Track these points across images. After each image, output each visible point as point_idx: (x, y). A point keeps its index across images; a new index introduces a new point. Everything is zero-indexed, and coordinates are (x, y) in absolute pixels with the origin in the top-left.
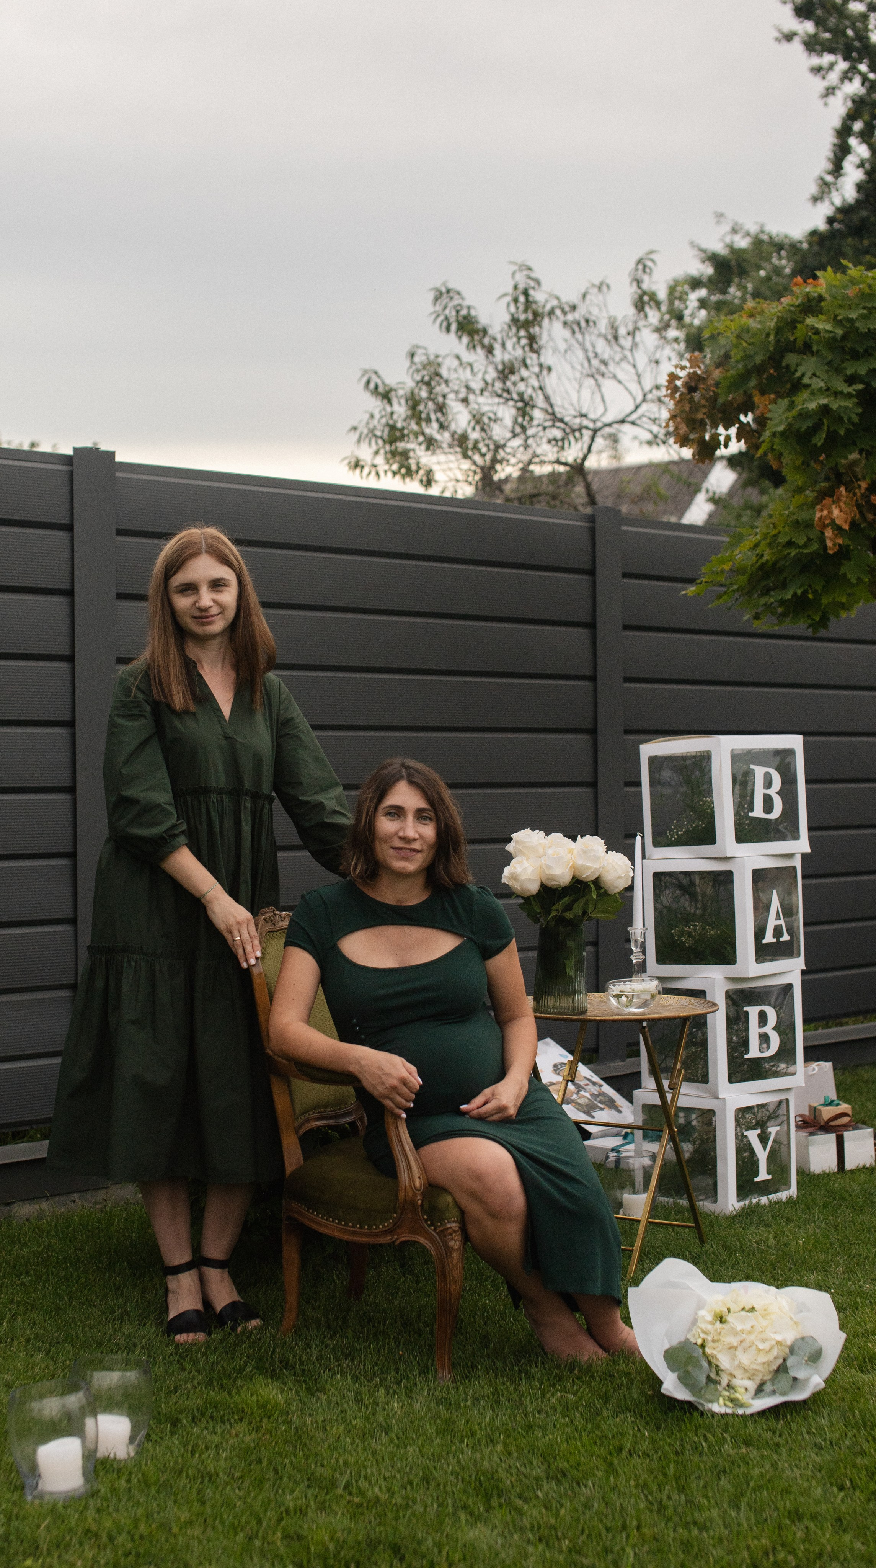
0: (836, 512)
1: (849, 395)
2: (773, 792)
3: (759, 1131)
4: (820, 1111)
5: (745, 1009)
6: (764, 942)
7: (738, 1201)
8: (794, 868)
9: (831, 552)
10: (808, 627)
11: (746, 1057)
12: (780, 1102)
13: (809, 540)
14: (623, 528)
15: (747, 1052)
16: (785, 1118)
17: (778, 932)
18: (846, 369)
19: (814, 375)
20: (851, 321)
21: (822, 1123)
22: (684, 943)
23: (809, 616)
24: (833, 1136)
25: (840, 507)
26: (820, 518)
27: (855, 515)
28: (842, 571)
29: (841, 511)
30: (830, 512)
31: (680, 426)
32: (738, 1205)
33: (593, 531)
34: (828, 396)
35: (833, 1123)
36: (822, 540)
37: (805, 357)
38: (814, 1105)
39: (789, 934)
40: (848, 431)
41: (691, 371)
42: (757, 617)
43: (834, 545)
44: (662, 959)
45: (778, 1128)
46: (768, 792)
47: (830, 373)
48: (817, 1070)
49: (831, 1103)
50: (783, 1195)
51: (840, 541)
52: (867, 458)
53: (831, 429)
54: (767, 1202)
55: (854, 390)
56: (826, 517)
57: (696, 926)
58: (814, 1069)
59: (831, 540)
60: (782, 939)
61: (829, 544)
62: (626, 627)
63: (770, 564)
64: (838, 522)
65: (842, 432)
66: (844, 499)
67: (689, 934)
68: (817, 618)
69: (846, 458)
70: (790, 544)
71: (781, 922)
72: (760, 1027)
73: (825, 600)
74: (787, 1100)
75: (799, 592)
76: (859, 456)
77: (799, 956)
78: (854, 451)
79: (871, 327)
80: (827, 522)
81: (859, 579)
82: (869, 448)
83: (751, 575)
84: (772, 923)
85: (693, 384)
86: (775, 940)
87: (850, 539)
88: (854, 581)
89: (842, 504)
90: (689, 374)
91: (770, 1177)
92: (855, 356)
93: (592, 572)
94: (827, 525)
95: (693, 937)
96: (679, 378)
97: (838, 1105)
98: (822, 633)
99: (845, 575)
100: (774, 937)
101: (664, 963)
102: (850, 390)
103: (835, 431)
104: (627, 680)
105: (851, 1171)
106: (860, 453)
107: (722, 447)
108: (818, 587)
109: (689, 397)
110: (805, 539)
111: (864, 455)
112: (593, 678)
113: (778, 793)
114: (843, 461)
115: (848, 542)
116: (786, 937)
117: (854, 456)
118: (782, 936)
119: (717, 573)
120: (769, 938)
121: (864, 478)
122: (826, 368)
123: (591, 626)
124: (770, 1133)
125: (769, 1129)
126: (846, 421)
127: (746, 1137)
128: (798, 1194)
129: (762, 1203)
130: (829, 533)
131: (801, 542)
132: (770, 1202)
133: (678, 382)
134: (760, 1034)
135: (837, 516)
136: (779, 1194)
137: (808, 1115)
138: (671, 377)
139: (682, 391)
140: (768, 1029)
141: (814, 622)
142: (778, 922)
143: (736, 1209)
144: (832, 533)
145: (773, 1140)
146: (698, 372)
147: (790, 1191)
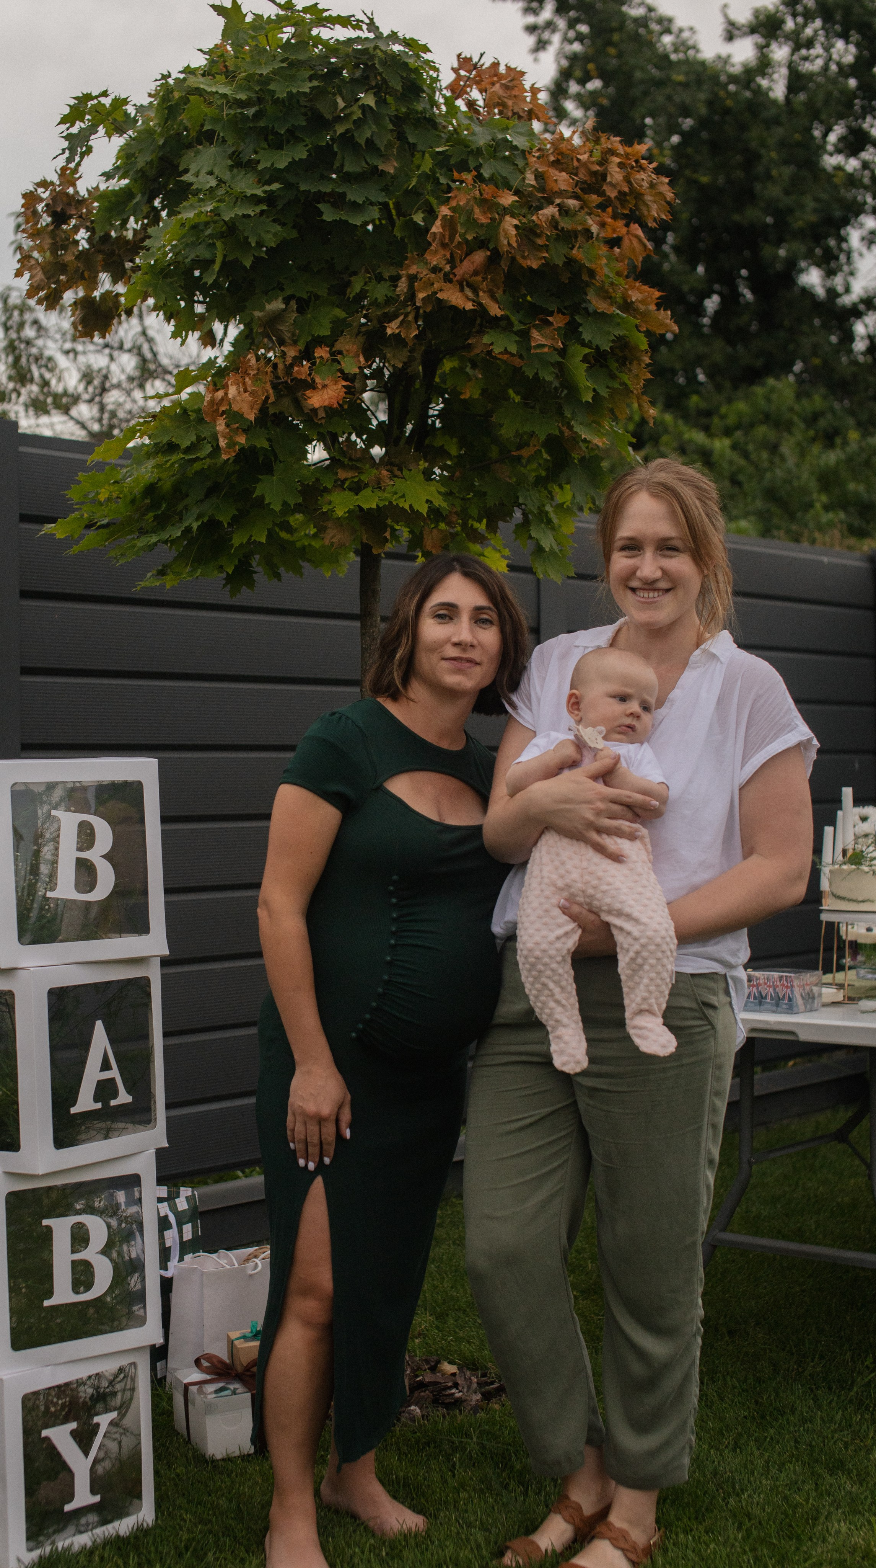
0: (232, 391)
1: (255, 200)
2: (96, 855)
3: (74, 1425)
4: (237, 1349)
5: (45, 1222)
6: (73, 1110)
7: (30, 1550)
8: (147, 981)
9: (225, 457)
10: (225, 586)
11: (47, 1303)
13: (200, 439)
14: (22, 449)
15: (50, 1294)
16: (130, 1395)
17: (105, 1090)
18: (258, 162)
19: (210, 173)
20: (264, 81)
21: (240, 1369)
23: (221, 568)
25: (244, 384)
26: (214, 402)
27: (267, 398)
28: (257, 493)
29: (246, 391)
30: (226, 394)
31: (35, 272)
32: (30, 1557)
34: (220, 201)
36: (215, 439)
37: (200, 147)
38: (234, 1335)
39: (129, 1090)
40: (257, 260)
41: (58, 189)
42: (162, 573)
43: (231, 444)
45: (114, 1415)
46: (83, 855)
47: (235, 171)
48: (260, 1267)
50: (124, 1526)
51: (242, 439)
52: (301, 310)
53: (230, 258)
54: (89, 1544)
55: (265, 192)
56: (222, 399)
58: (256, 1267)
59: (225, 437)
60: (113, 1103)
61: (222, 443)
62: (25, 594)
63: (167, 485)
64: (236, 408)
65: (248, 264)
68: (230, 570)
69: (262, 309)
70: (172, 447)
71: (114, 1073)
72: (73, 1252)
73: (238, 540)
74: (133, 1367)
75: (195, 526)
76: (283, 306)
77: (155, 1126)
78: (276, 299)
79: (294, 91)
80: (223, 408)
81: (285, 504)
82: (305, 297)
83: (133, 501)
84: (92, 1074)
85: (59, 208)
86: (99, 1105)
87: (269, 440)
88: (277, 507)
89: (247, 379)
90: (54, 191)
91: (97, 1499)
92: (277, 144)
94: (221, 414)
96: (39, 200)
98: (245, 597)
99: (262, 497)
100: (96, 1100)
102: (259, 192)
103: (236, 261)
104: (26, 671)
106: (287, 301)
107: (123, 315)
108: (225, 518)
109: (52, 228)
110: (194, 439)
111: (293, 304)
113: (107, 857)
114: (257, 314)
115: (262, 443)
116: (124, 1098)
117: (277, 305)
118: (115, 1094)
119: (101, 504)
120: (85, 1102)
121: (295, 342)
122: (230, 162)
124: (98, 1425)
125: (96, 1419)
126: (253, 245)
127: (47, 1439)
128: (157, 1518)
129: (76, 1548)
130: (221, 425)
131: (185, 443)
132: (94, 1542)
133: (40, 207)
134: (74, 1262)
135: (234, 398)
136: (116, 1524)
137: (223, 1355)
138: (30, 198)
139: (46, 220)
140: (91, 1254)
141: (229, 579)
142: (107, 1075)
143: (27, 1563)
144: (227, 425)
145: (105, 1436)
146: (71, 190)
147: (141, 1515)
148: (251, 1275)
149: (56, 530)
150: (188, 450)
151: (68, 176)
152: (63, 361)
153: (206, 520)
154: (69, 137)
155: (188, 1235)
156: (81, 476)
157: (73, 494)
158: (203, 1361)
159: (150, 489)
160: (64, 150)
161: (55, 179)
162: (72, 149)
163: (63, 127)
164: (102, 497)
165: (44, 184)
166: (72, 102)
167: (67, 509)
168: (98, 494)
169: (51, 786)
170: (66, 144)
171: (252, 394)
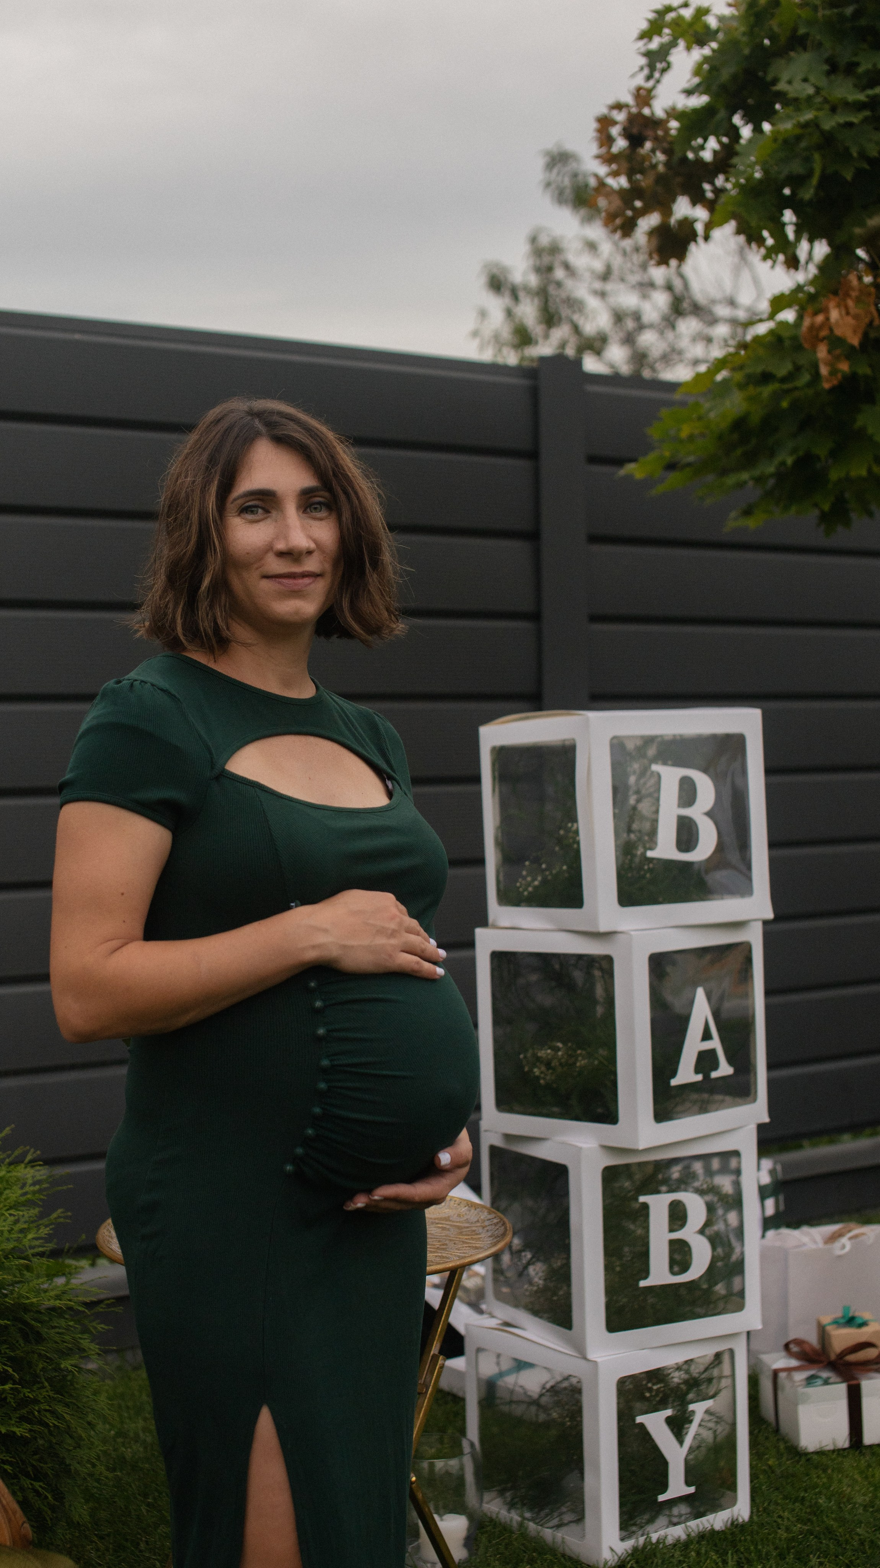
0: (834, 315)
1: (858, 106)
2: (698, 812)
3: (669, 1412)
4: (829, 1335)
5: (642, 1199)
6: (674, 1082)
7: (623, 1539)
8: (749, 945)
9: (826, 386)
11: (643, 1284)
12: (718, 1356)
13: (798, 369)
14: (589, 389)
15: (646, 1273)
16: (729, 1381)
17: (706, 1061)
18: (858, 64)
19: (806, 80)
21: (833, 1357)
22: (538, 1078)
23: (816, 505)
24: (841, 1389)
25: (847, 307)
26: (812, 327)
27: (871, 323)
28: (859, 423)
29: (848, 313)
30: (827, 318)
32: (624, 1547)
33: (534, 393)
34: (819, 109)
35: (851, 1358)
36: (815, 366)
37: (793, 54)
38: (826, 1320)
39: (730, 1060)
40: (859, 172)
41: (634, 110)
42: (748, 512)
43: (833, 372)
44: (504, 1103)
45: (708, 1404)
46: (685, 812)
47: (833, 77)
48: (848, 1247)
49: (850, 1321)
50: (718, 1520)
51: (844, 367)
53: (829, 170)
54: (683, 1538)
55: (868, 97)
56: (823, 324)
57: (559, 1049)
58: (843, 1247)
59: (826, 364)
60: (714, 1075)
61: (824, 371)
62: (594, 539)
63: (755, 419)
64: (838, 332)
65: (849, 176)
66: (854, 294)
67: (548, 1065)
68: (826, 507)
69: (862, 224)
70: (766, 378)
71: (715, 1043)
72: (671, 1230)
73: (835, 475)
74: (731, 1352)
75: (790, 461)
77: (754, 1100)
80: (824, 333)
83: (720, 437)
84: (693, 1044)
85: (635, 131)
86: (699, 1077)
87: (871, 366)
89: (850, 303)
90: (629, 113)
91: (692, 1490)
93: (533, 455)
94: (822, 340)
95: (554, 1069)
96: (614, 123)
97: (864, 1324)
98: (841, 538)
99: (864, 428)
100: (697, 1071)
101: (511, 1110)
102: (861, 97)
103: (836, 174)
105: (871, 1447)
107: (700, 240)
108: (822, 452)
109: (627, 151)
110: (790, 367)
112: (535, 616)
113: (709, 814)
114: (858, 231)
115: (864, 370)
116: (725, 1069)
118: (715, 1066)
119: (681, 441)
120: (686, 1073)
122: (826, 67)
123: (533, 536)
124: (693, 1412)
125: (691, 1407)
126: (855, 155)
127: (642, 1426)
128: (752, 1512)
129: (670, 1541)
130: (822, 352)
131: (782, 372)
132: (688, 1535)
133: (615, 131)
134: (672, 1242)
135: (837, 322)
136: (710, 1517)
137: (813, 1339)
138: (605, 122)
139: (621, 144)
140: (689, 1233)
141: (824, 517)
142: (707, 1045)
143: (620, 1554)
144: (829, 352)
145: (700, 1425)
146: (646, 111)
147: (736, 1509)
148: (840, 1257)
149: (635, 470)
150: (783, 380)
151: (644, 97)
152: (593, 302)
153: (801, 453)
154: (648, 54)
155: (770, 1210)
156: (664, 412)
157: (654, 432)
158: (792, 1346)
159: (739, 424)
160: (642, 69)
161: (629, 99)
162: (652, 67)
163: (641, 44)
164: (684, 434)
165: (619, 106)
166: (651, 16)
167: (646, 447)
168: (679, 430)
169: (649, 740)
170: (643, 61)
171: (856, 317)
